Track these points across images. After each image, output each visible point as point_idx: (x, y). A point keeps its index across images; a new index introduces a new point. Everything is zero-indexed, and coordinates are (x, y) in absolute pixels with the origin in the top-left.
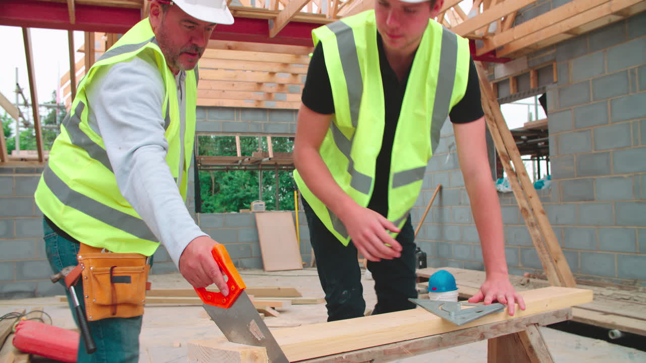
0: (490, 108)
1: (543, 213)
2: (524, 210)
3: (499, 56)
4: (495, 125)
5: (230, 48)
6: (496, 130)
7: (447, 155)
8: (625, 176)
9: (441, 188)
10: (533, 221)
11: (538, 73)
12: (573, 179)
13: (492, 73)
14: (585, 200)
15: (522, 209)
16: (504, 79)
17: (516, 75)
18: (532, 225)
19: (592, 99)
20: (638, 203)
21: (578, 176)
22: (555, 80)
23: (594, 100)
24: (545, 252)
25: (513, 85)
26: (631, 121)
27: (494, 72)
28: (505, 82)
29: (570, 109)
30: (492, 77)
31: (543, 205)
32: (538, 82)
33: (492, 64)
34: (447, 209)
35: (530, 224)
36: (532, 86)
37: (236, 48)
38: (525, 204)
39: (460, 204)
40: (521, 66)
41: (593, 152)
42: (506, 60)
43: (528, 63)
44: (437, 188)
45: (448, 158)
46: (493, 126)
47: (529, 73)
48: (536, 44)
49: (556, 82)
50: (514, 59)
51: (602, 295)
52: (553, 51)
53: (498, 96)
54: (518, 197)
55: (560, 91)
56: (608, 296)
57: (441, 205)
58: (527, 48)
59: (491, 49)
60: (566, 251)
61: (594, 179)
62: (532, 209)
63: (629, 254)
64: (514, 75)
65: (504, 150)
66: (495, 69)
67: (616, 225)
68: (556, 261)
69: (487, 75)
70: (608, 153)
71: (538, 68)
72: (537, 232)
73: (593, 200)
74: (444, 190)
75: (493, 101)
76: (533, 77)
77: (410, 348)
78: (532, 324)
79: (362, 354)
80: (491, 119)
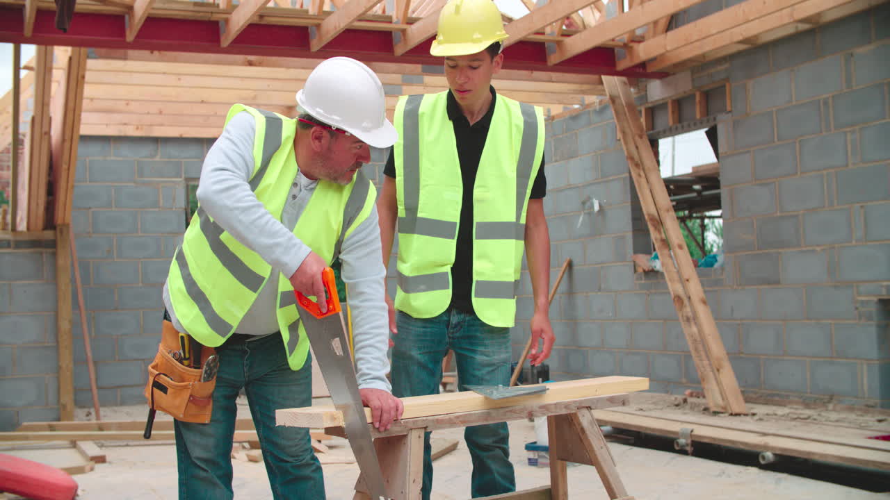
0: (637, 147)
1: (704, 302)
2: (678, 299)
3: (650, 70)
4: (642, 173)
5: (251, 64)
6: (643, 180)
7: (579, 216)
8: (818, 249)
9: (570, 265)
10: (690, 314)
11: (707, 96)
12: (750, 253)
13: (643, 93)
14: (769, 284)
15: (675, 297)
16: (661, 102)
17: (678, 96)
18: (688, 319)
19: (776, 139)
20: (836, 287)
21: (758, 249)
22: (729, 108)
23: (778, 140)
24: (704, 357)
25: (673, 112)
26: (825, 172)
27: (646, 91)
28: (662, 106)
29: (748, 152)
30: (643, 98)
31: (705, 292)
32: (707, 112)
33: (644, 79)
34: (580, 299)
35: (685, 318)
36: (698, 116)
37: (260, 64)
38: (680, 291)
39: (600, 290)
40: (684, 84)
41: (779, 214)
42: (662, 75)
43: (693, 80)
44: (565, 264)
45: (581, 219)
46: (640, 176)
47: (694, 96)
48: (703, 56)
49: (730, 112)
50: (674, 74)
51: (776, 415)
52: (726, 66)
53: (653, 129)
54: (670, 280)
55: (736, 124)
56: (783, 416)
57: (571, 292)
58: (690, 60)
59: (636, 61)
60: (735, 357)
61: (780, 253)
62: (689, 298)
63: (822, 359)
64: (674, 98)
65: (653, 211)
66: (648, 86)
67: (808, 319)
68: (718, 370)
69: (635, 96)
70: (797, 216)
71: (706, 89)
72: (695, 329)
73: (778, 282)
74: (576, 268)
75: (641, 137)
76: (700, 102)
77: (461, 419)
78: (584, 407)
79: (417, 421)
80: (637, 165)
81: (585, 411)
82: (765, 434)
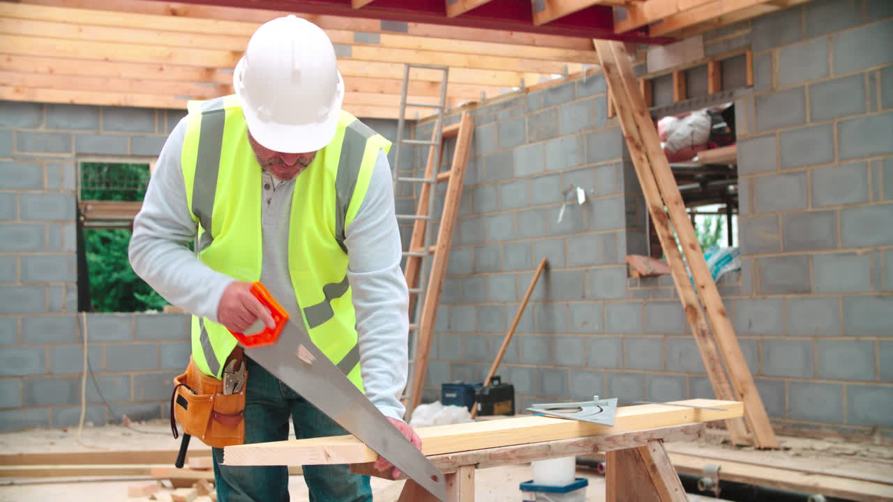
0: (638, 127)
1: (723, 313)
2: (691, 308)
3: (654, 34)
4: (644, 157)
5: (174, 13)
6: (646, 166)
7: (560, 207)
8: (859, 251)
9: (546, 267)
10: (705, 328)
11: (722, 67)
12: (774, 255)
13: (642, 62)
14: (796, 292)
15: (687, 308)
16: (664, 73)
17: (685, 67)
18: (703, 334)
19: (808, 119)
20: (880, 297)
21: (785, 250)
22: (749, 82)
23: (812, 121)
24: (723, 379)
25: (679, 86)
26: (869, 160)
27: (646, 59)
28: (665, 78)
29: (774, 135)
30: (642, 68)
31: (723, 301)
32: (721, 86)
33: (642, 45)
34: (559, 308)
35: (700, 332)
36: (711, 90)
37: (185, 14)
38: (692, 298)
39: (584, 297)
40: (692, 52)
41: (810, 209)
42: (666, 41)
43: (705, 47)
44: (540, 266)
45: (562, 211)
46: (641, 159)
47: (706, 66)
48: (720, 19)
49: (752, 86)
50: (681, 40)
51: (813, 449)
52: (747, 31)
53: (653, 104)
54: (681, 285)
55: (758, 101)
56: (823, 451)
57: (547, 300)
58: (704, 23)
59: (640, 23)
60: (760, 379)
61: (811, 256)
62: (705, 308)
63: (864, 384)
64: (682, 68)
65: (658, 202)
66: (649, 55)
67: (844, 335)
68: (742, 395)
69: (633, 65)
70: (833, 212)
71: (720, 58)
72: (711, 345)
73: (808, 291)
74: (554, 271)
75: (642, 114)
76: (713, 74)
77: (517, 454)
78: (654, 440)
79: (467, 456)
80: (638, 147)
81: (657, 444)
82: (809, 473)
